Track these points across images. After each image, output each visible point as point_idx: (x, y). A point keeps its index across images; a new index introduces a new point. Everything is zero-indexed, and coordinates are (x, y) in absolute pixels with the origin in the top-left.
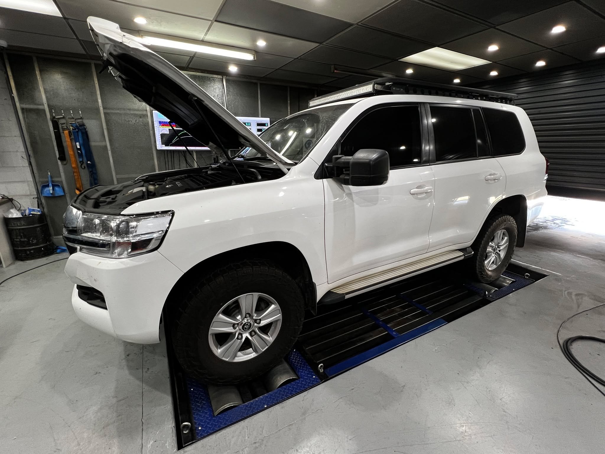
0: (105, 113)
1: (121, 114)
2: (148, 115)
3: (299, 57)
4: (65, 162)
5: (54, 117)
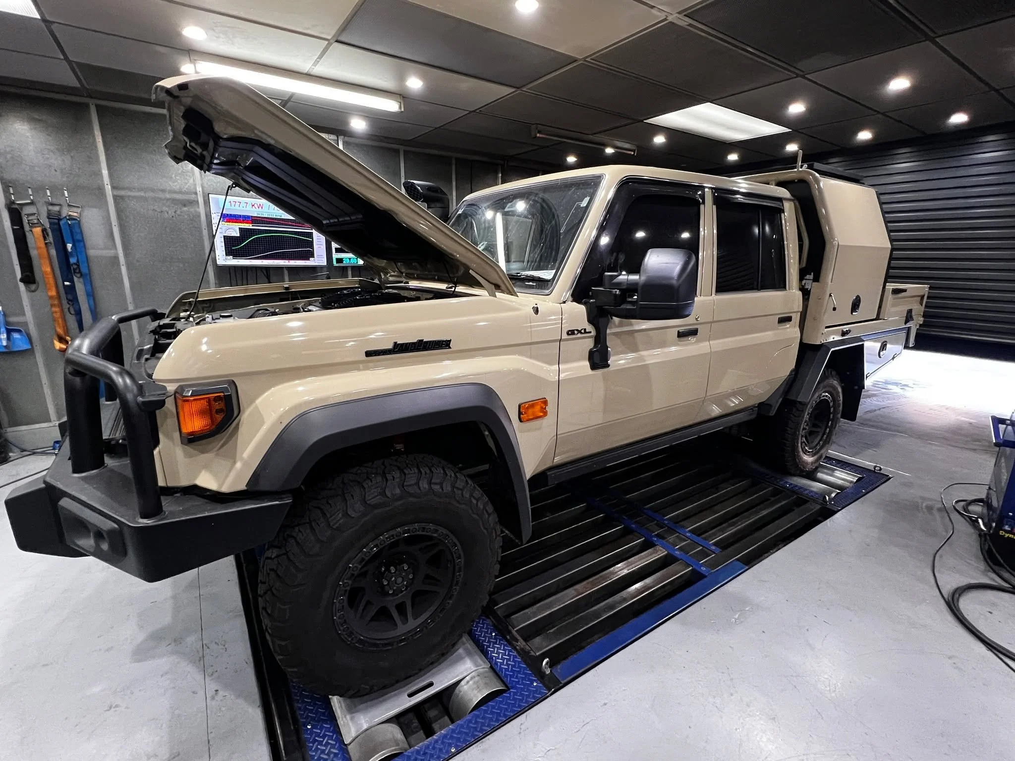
0: (115, 198)
1: (145, 199)
2: (200, 202)
3: (476, 110)
4: (33, 287)
5: (13, 203)
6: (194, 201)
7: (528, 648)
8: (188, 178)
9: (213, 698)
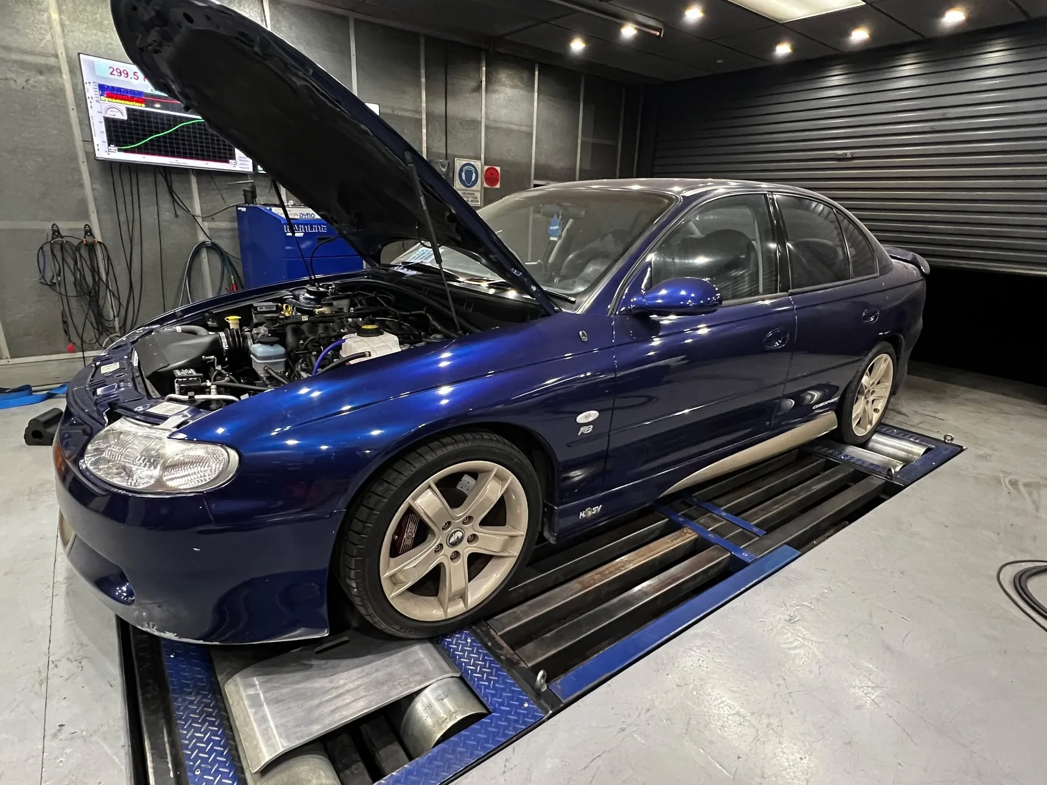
2: (63, 67)
6: (55, 67)
7: (516, 657)
8: (42, 31)
9: (55, 736)
